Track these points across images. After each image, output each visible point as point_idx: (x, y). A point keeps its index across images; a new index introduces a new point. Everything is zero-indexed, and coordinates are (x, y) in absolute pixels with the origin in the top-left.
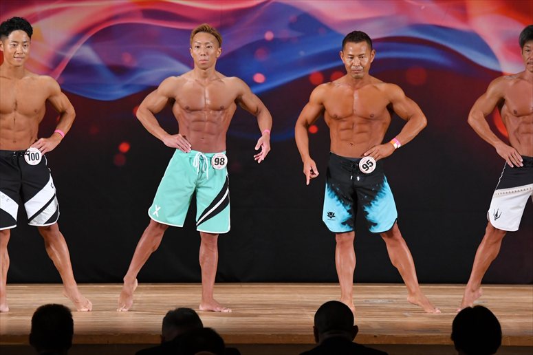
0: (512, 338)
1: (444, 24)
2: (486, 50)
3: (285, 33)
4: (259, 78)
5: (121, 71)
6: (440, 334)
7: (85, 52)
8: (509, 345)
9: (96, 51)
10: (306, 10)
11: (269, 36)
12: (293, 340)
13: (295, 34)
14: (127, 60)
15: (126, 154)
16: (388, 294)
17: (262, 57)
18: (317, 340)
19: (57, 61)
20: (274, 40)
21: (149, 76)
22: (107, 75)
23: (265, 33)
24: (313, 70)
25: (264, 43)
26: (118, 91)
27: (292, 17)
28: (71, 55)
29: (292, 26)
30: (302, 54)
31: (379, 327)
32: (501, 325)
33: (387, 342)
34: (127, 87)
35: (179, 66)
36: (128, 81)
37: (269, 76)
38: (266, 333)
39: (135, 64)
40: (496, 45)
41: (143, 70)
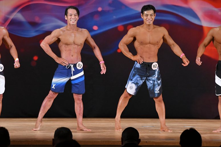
1: (177, 4)
2: (195, 16)
3: (107, 8)
4: (95, 28)
5: (34, 24)
6: (175, 141)
7: (18, 16)
8: (205, 146)
9: (23, 15)
11: (100, 9)
12: (110, 143)
13: (111, 8)
14: (37, 19)
15: (37, 61)
16: (152, 123)
17: (97, 19)
18: (122, 144)
19: (6, 20)
20: (102, 11)
21: (47, 27)
22: (28, 26)
23: (98, 8)
24: (119, 25)
25: (97, 13)
26: (33, 33)
27: (110, 1)
28: (12, 17)
29: (110, 5)
30: (115, 17)
31: (148, 138)
33: (152, 144)
34: (37, 31)
35: (61, 23)
36: (38, 29)
37: (99, 27)
38: (99, 140)
39: (40, 21)
40: (200, 14)
41: (44, 24)
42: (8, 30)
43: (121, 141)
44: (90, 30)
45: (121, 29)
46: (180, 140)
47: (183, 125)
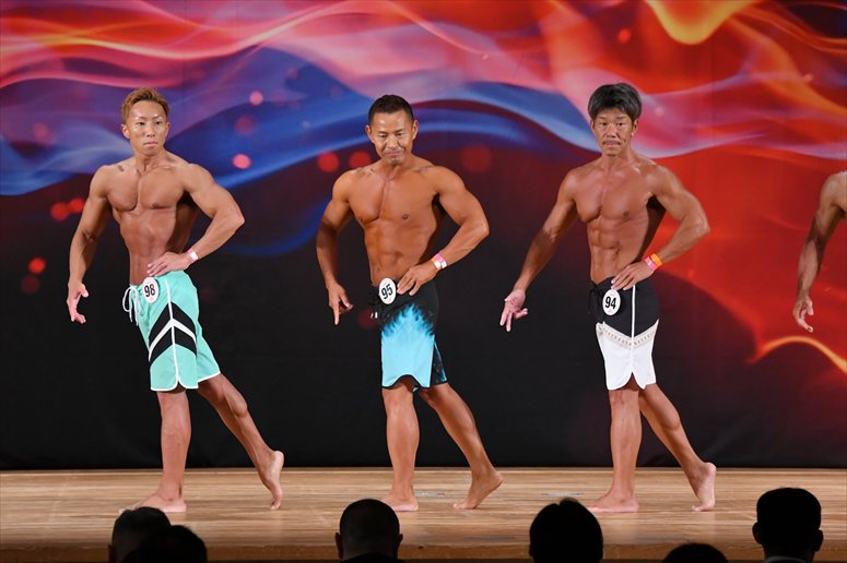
0: (623, 548)
1: (517, 82)
3: (281, 95)
4: (241, 161)
5: (31, 151)
6: (517, 544)
8: (618, 557)
10: (311, 59)
11: (256, 98)
12: (298, 555)
13: (296, 96)
14: (41, 134)
15: (39, 276)
16: (436, 483)
17: (246, 130)
20: (263, 104)
21: (75, 159)
22: (11, 158)
23: (250, 93)
24: (324, 150)
25: (248, 110)
26: (27, 182)
27: (291, 71)
29: (290, 84)
30: (306, 125)
31: (425, 533)
32: (603, 528)
33: (439, 557)
34: (40, 174)
36: (43, 166)
37: (256, 157)
38: (259, 545)
39: (53, 141)
41: (65, 149)
43: (335, 544)
44: (219, 170)
45: (330, 165)
46: (528, 538)
47: (542, 489)
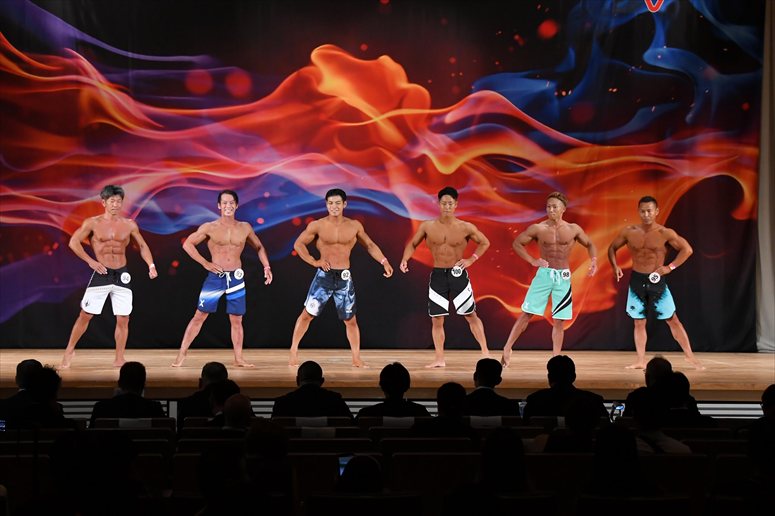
0: (417, 381)
1: (375, 188)
2: (400, 205)
3: (277, 193)
4: (260, 221)
5: (173, 216)
7: (151, 204)
9: (159, 204)
10: (291, 179)
11: (267, 195)
13: (283, 194)
14: (177, 209)
15: (177, 268)
16: (341, 355)
17: (263, 208)
18: (298, 384)
19: (133, 210)
20: (270, 197)
21: (192, 219)
22: (165, 219)
23: (264, 193)
24: (295, 216)
25: (264, 198)
26: (172, 229)
27: (282, 183)
28: (142, 206)
29: (281, 189)
30: (288, 206)
31: (335, 377)
34: (177, 226)
35: (211, 214)
36: (180, 222)
37: (266, 219)
38: (265, 381)
39: (183, 212)
40: (407, 202)
41: (189, 215)
42: (138, 225)
44: (253, 224)
45: (297, 223)
47: (386, 358)
